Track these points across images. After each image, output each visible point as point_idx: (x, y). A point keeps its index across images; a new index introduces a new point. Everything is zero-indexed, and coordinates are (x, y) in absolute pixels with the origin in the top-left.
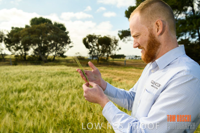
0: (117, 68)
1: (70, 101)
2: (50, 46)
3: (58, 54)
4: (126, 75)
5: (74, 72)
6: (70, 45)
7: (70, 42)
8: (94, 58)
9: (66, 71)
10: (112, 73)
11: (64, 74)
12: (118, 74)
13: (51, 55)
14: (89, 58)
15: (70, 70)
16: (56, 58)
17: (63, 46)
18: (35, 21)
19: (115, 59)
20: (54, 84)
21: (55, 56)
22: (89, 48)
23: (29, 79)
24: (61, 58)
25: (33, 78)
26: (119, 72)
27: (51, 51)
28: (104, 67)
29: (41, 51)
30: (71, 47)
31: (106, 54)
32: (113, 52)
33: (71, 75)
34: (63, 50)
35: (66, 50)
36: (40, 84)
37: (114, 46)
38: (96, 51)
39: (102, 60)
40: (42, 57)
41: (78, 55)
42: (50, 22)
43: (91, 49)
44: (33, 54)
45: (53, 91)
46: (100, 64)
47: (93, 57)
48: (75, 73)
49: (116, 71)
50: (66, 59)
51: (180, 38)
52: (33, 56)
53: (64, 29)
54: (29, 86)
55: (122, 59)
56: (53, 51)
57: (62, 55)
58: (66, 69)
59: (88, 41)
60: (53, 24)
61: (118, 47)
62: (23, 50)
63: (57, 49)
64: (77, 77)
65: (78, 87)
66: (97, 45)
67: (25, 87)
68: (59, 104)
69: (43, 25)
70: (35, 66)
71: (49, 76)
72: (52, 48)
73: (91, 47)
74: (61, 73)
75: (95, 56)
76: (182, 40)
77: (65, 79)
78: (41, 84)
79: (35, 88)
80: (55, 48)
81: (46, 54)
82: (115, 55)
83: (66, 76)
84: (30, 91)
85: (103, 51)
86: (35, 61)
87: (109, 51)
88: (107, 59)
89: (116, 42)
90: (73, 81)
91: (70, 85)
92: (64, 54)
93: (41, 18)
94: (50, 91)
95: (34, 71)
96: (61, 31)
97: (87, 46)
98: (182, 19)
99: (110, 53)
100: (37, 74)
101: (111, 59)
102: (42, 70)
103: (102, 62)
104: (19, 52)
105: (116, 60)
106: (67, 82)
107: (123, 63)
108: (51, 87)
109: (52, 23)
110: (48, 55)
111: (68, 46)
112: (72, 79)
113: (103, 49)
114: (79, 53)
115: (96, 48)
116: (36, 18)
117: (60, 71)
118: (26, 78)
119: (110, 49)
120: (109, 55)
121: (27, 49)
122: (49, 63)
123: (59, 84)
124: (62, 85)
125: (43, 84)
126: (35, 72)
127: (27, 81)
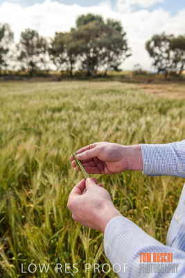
5: (127, 90)
6: (128, 53)
7: (126, 49)
8: (161, 72)
9: (117, 89)
11: (112, 91)
17: (117, 55)
22: (154, 57)
23: (70, 97)
28: (174, 85)
30: (128, 56)
31: (179, 65)
33: (123, 93)
34: (118, 61)
35: (122, 60)
38: (164, 61)
39: (173, 74)
41: (137, 68)
43: (157, 58)
46: (169, 80)
53: (119, 29)
58: (118, 86)
59: (155, 46)
60: (106, 22)
65: (131, 109)
66: (167, 52)
69: (91, 25)
73: (157, 54)
75: (163, 70)
77: (114, 98)
83: (116, 95)
85: (176, 61)
88: (181, 72)
90: (125, 101)
91: (119, 106)
93: (89, 15)
96: (117, 32)
97: (152, 53)
100: (81, 92)
102: (88, 87)
106: (117, 102)
109: (103, 22)
113: (176, 57)
114: (138, 65)
115: (165, 55)
116: (83, 16)
117: (109, 88)
118: (67, 96)
124: (109, 106)
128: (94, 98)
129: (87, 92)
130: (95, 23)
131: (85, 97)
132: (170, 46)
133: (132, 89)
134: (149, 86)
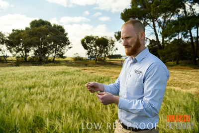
0: (114, 67)
1: (75, 94)
2: (50, 47)
3: (58, 55)
5: (74, 71)
6: (69, 46)
7: (69, 44)
8: (92, 59)
9: (67, 71)
10: (110, 72)
11: (64, 73)
12: (115, 73)
13: (51, 56)
14: (87, 58)
15: (71, 70)
16: (55, 59)
17: (61, 48)
18: (35, 24)
19: (112, 59)
20: (58, 82)
21: (54, 57)
22: (87, 49)
24: (61, 59)
25: (38, 77)
26: (115, 71)
27: (51, 52)
28: (102, 67)
29: (42, 53)
30: (70, 48)
31: (103, 55)
32: (110, 53)
33: (72, 73)
34: (63, 51)
35: (65, 51)
36: (47, 82)
37: (111, 46)
38: (94, 52)
39: (100, 60)
40: (43, 58)
41: (77, 56)
42: (49, 24)
43: (89, 50)
44: (34, 55)
45: (59, 87)
46: (98, 64)
47: (91, 57)
48: (76, 72)
49: (113, 70)
50: (65, 59)
51: (174, 38)
52: (34, 57)
53: (63, 31)
54: (37, 84)
55: (119, 59)
56: (53, 52)
57: (61, 56)
59: (86, 42)
60: (53, 26)
61: (115, 48)
62: (24, 52)
63: (57, 50)
64: (78, 76)
65: (80, 84)
66: (95, 46)
67: (34, 84)
68: (66, 97)
69: (43, 27)
70: (37, 66)
71: (52, 75)
72: (52, 49)
73: (89, 48)
74: (63, 72)
75: (93, 57)
76: (175, 40)
77: (68, 77)
79: (42, 85)
80: (54, 49)
81: (47, 55)
82: (112, 55)
83: (68, 75)
84: (39, 88)
85: (101, 52)
86: (36, 63)
87: (106, 52)
88: (105, 59)
89: (113, 43)
90: (75, 79)
91: (73, 83)
92: (64, 55)
93: (41, 20)
94: (56, 87)
95: (37, 71)
96: (61, 32)
97: (86, 47)
99: (107, 54)
100: (42, 74)
101: (108, 59)
102: (45, 70)
103: (100, 62)
104: (19, 54)
105: (113, 60)
106: (70, 80)
107: (120, 62)
108: (56, 84)
109: (51, 25)
110: (48, 57)
111: (67, 47)
112: (74, 77)
113: (100, 49)
114: (77, 54)
115: (94, 48)
116: (36, 20)
117: (61, 70)
119: (107, 49)
121: (27, 51)
122: (50, 64)
123: (63, 81)
124: (66, 83)
125: (48, 81)
126: (39, 72)
127: (34, 80)
128: (54, 78)
129: (46, 74)
130: (45, 26)
131: (47, 77)
132: (96, 43)
133: (77, 71)
134: (86, 68)
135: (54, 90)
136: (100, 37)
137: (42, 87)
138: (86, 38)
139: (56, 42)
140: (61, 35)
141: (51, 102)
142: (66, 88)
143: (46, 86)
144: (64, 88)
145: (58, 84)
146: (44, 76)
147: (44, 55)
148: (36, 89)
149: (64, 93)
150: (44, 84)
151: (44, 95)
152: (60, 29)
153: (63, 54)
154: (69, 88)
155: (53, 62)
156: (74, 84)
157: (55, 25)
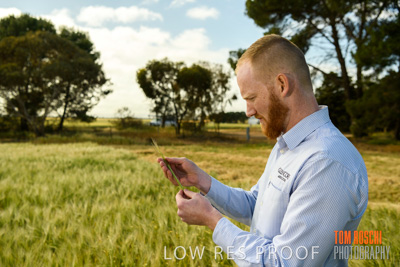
0: (228, 147)
1: (118, 228)
2: (50, 91)
3: (72, 111)
4: (250, 166)
5: (117, 159)
6: (105, 88)
7: (103, 81)
8: (168, 123)
9: (97, 158)
10: (216, 161)
11: (90, 163)
12: (231, 162)
14: (154, 121)
15: (108, 155)
16: (66, 124)
17: (83, 92)
19: (222, 125)
20: (73, 189)
21: (63, 118)
22: (153, 97)
23: (9, 178)
24: (80, 124)
25: (18, 175)
26: (231, 157)
27: (54, 103)
28: (194, 146)
29: (27, 106)
30: (107, 93)
31: (198, 112)
32: (218, 107)
33: (112, 166)
34: (86, 101)
35: (93, 101)
36: (40, 191)
37: (220, 90)
38: (172, 105)
39: (189, 126)
40: (31, 122)
41: (125, 114)
42: (49, 27)
43: (159, 100)
44: (6, 113)
45: (74, 206)
46: (184, 137)
47: (165, 118)
49: (224, 155)
50: (92, 124)
51: (388, 68)
52: (6, 118)
53: (87, 46)
54: (12, 195)
55: (239, 125)
56: (59, 106)
57: (82, 115)
58: (97, 153)
59: (152, 77)
60: (59, 32)
61: (229, 94)
63: (69, 99)
64: (129, 172)
66: (175, 89)
68: (94, 234)
69: (32, 36)
70: (14, 145)
71: (57, 170)
72: (57, 97)
73: (159, 93)
74: (87, 161)
75: (171, 118)
76: (392, 72)
77: (99, 177)
78: (42, 190)
79: (29, 199)
80: (63, 97)
81: (41, 113)
82: (222, 114)
83: (100, 170)
84: (18, 207)
85: (192, 105)
86: (12, 133)
87: (208, 104)
88: (202, 123)
89: (224, 80)
90: (121, 181)
92: (88, 114)
93: (26, 17)
94: (67, 205)
95: (15, 157)
96: (81, 50)
97: (149, 92)
98: (390, 20)
99: (209, 109)
100: (27, 167)
101: (211, 124)
102: (36, 155)
103: (190, 133)
105: (226, 128)
107: (244, 133)
108: (67, 196)
109: (54, 31)
110: (45, 116)
111: (97, 91)
112: (118, 177)
113: (191, 98)
114: (126, 109)
115: (172, 95)
116: (12, 17)
117: (82, 157)
119: (208, 97)
120: (207, 114)
122: (49, 136)
123: (85, 188)
125: (45, 188)
126: (20, 160)
128: (62, 179)
129: (40, 166)
130: (38, 33)
131: (40, 177)
132: (178, 80)
133: (125, 158)
134: (151, 149)
135: (60, 215)
136: (189, 65)
137: (26, 205)
138: (149, 67)
139: (69, 78)
140: (82, 60)
141: (53, 250)
142: (95, 207)
143: (38, 202)
144: (90, 208)
145: (71, 196)
146: (33, 173)
147: (34, 113)
148: (10, 210)
149: (90, 222)
150: (33, 197)
151: (32, 229)
152: (79, 41)
153: (87, 109)
154: (104, 208)
155: (60, 133)
156: (119, 197)
157: (65, 31)
